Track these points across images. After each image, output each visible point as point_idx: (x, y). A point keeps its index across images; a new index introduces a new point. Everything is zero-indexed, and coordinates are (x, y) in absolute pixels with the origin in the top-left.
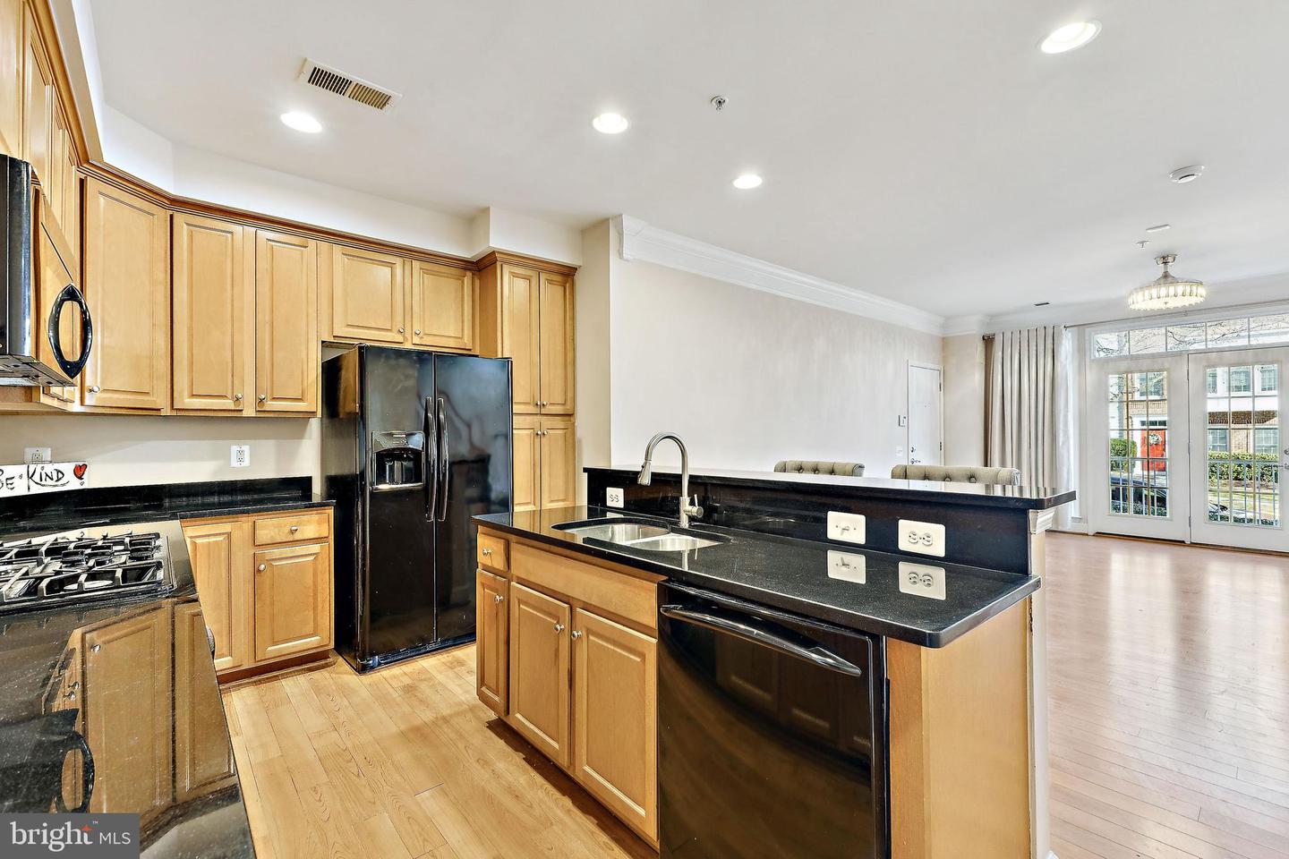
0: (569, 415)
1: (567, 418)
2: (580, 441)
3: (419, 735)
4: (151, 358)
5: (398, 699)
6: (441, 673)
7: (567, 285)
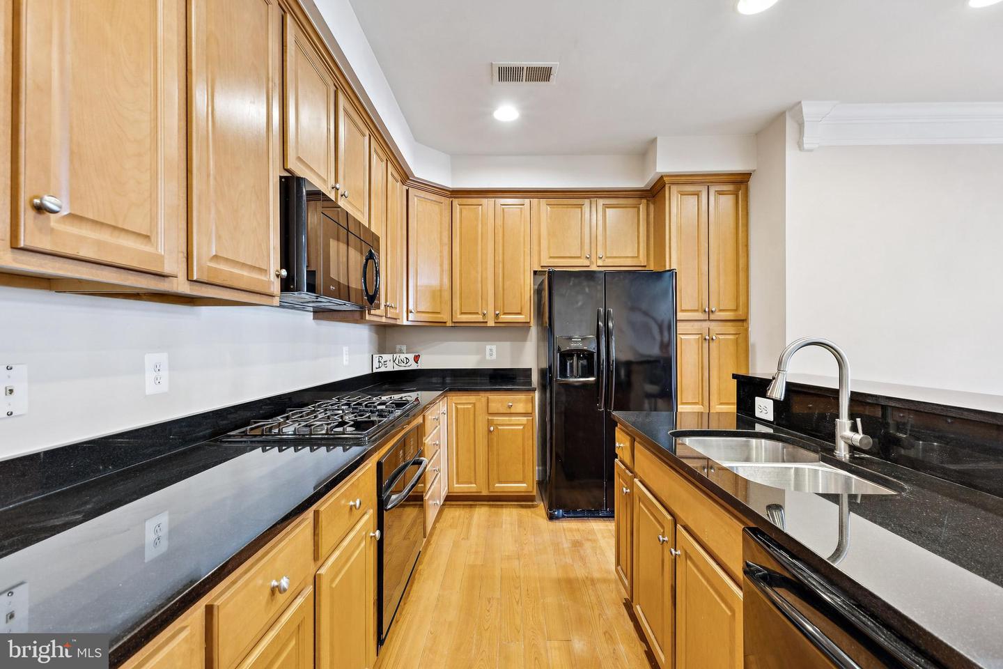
0: (741, 321)
1: (740, 323)
2: (754, 345)
3: (570, 586)
4: (441, 291)
5: (566, 550)
6: (604, 538)
7: (740, 192)
